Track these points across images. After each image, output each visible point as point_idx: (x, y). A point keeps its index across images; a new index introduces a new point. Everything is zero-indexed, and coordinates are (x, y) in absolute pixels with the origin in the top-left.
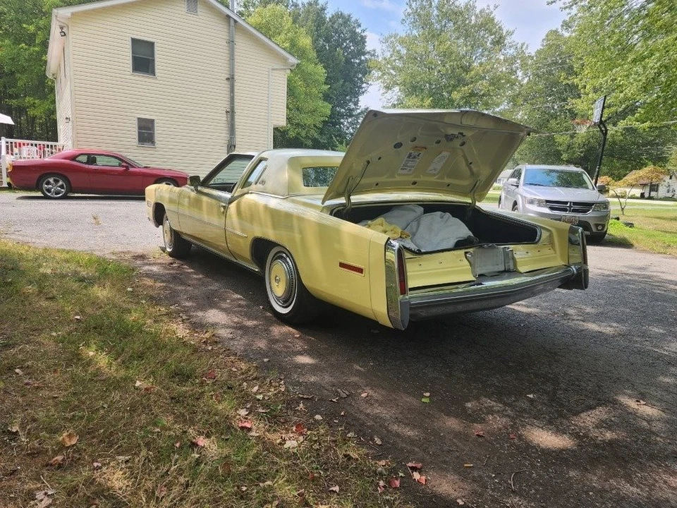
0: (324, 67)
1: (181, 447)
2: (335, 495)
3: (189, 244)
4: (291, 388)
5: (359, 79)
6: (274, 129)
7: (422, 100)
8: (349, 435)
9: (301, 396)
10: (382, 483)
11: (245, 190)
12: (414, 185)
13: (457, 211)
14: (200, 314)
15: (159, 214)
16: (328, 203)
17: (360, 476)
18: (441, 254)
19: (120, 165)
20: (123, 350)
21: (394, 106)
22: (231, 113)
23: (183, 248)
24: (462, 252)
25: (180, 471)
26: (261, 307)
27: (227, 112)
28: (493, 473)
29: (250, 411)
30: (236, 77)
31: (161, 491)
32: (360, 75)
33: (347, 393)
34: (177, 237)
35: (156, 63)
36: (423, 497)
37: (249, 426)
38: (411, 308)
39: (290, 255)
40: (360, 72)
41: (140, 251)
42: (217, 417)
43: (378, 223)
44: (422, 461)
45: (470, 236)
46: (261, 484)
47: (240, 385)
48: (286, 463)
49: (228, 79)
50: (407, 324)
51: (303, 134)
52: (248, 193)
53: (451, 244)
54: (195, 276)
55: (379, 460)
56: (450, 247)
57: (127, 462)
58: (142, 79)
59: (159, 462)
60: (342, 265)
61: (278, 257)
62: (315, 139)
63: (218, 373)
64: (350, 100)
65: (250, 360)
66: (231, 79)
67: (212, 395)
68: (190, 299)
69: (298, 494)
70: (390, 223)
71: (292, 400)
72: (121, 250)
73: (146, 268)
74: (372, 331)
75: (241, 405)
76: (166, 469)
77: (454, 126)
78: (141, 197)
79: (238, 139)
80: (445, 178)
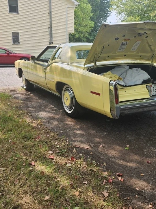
0: (91, 5)
1: (25, 165)
2: (85, 185)
3: (32, 85)
4: (71, 143)
5: (107, 10)
6: (69, 34)
7: (135, 18)
8: (93, 162)
9: (75, 146)
10: (105, 181)
11: (53, 61)
12: (125, 56)
13: (144, 67)
14: (36, 114)
15: (20, 73)
16: (86, 66)
17: (96, 178)
18: (135, 86)
19: (6, 53)
20: (4, 128)
21: (122, 21)
22: (51, 28)
23: (30, 87)
24: (145, 85)
25: (24, 174)
26: (61, 111)
27: (49, 28)
28: (153, 178)
29: (54, 152)
30: (52, 12)
31: (16, 181)
32: (107, 8)
33: (94, 145)
34: (27, 82)
35: (19, 8)
36: (122, 186)
37: (53, 158)
38: (120, 110)
39: (71, 89)
40: (107, 7)
41: (13, 88)
42: (40, 154)
43: (108, 74)
44: (123, 172)
45: (149, 78)
46: (56, 180)
47: (50, 142)
48: (67, 172)
49: (49, 13)
50: (118, 117)
51: (82, 36)
52: (54, 63)
53: (140, 82)
54: (35, 98)
55: (105, 172)
56: (140, 83)
57: (4, 170)
58: (13, 15)
59: (16, 171)
60: (92, 92)
61: (67, 89)
62: (88, 38)
63: (41, 137)
64: (103, 20)
65: (55, 132)
66: (50, 13)
67: (39, 146)
68: (33, 107)
69: (70, 184)
70: (114, 74)
71: (71, 148)
72: (6, 88)
73: (16, 95)
74: (107, 120)
75: (51, 150)
76: (19, 173)
77: (142, 29)
78: (13, 66)
79: (54, 40)
80: (139, 53)
